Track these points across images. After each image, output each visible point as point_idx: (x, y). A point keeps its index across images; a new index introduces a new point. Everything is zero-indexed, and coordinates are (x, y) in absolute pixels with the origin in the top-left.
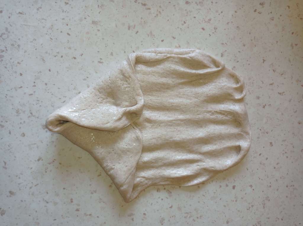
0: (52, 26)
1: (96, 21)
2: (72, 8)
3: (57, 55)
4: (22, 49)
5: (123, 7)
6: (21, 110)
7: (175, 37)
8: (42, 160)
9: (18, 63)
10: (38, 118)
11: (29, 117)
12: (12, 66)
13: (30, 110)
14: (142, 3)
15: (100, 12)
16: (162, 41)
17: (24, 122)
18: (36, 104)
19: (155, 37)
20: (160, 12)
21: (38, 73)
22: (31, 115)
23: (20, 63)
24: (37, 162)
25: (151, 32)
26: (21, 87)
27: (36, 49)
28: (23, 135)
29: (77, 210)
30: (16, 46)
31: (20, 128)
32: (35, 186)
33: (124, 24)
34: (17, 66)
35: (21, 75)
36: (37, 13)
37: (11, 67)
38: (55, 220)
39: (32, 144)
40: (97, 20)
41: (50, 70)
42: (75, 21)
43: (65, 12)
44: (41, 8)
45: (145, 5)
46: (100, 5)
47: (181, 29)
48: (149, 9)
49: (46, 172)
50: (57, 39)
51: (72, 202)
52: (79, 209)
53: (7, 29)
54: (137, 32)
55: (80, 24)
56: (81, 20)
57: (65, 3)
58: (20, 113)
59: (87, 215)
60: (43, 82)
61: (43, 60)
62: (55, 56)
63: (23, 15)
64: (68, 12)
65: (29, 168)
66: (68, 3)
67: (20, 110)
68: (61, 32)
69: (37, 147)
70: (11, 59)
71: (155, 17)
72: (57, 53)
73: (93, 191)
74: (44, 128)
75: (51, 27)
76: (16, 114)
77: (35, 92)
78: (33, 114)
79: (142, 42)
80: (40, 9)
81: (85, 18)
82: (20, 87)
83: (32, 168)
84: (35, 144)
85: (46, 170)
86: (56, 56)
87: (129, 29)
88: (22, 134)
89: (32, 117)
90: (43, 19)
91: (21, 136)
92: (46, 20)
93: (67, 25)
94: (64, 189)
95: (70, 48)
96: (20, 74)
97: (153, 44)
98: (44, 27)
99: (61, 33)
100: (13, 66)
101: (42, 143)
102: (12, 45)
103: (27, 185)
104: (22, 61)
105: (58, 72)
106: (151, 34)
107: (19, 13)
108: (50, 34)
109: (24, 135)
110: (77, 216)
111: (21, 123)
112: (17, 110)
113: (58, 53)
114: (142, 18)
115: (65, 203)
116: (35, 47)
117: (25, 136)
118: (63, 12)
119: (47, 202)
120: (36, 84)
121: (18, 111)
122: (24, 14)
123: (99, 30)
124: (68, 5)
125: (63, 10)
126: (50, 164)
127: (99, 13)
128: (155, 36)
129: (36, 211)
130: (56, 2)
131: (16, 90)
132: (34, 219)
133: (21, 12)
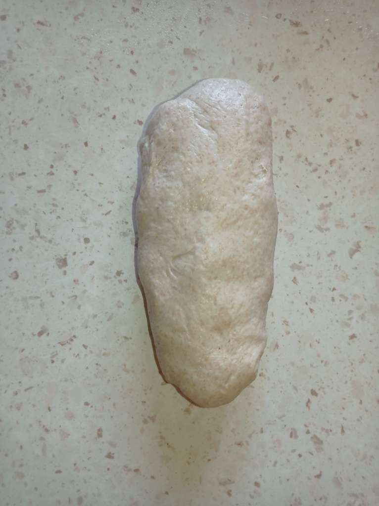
0: (101, 52)
1: (193, 50)
2: (145, 19)
3: (104, 114)
4: (35, 95)
5: (250, 25)
6: (17, 222)
7: (357, 95)
8: (48, 334)
9: (24, 123)
10: (50, 241)
11: (32, 238)
12: (10, 129)
13: (36, 224)
14: (290, 21)
15: (203, 31)
16: (330, 100)
17: (21, 248)
18: (51, 213)
19: (313, 91)
20: (328, 42)
21: (62, 147)
22: (36, 234)
23: (26, 124)
24: (36, 337)
25: (306, 81)
26: (24, 173)
27: (62, 98)
28: (14, 275)
29: (110, 456)
30: (24, 88)
31: (10, 260)
32: (26, 390)
33: (250, 59)
34: (19, 129)
35: (26, 147)
36: (74, 24)
37: (8, 130)
38: (59, 472)
39: (31, 298)
40: (195, 49)
41: (86, 144)
42: (149, 46)
43: (131, 26)
44: (82, 15)
45: (297, 24)
46: (204, 18)
47: (370, 79)
48: (306, 33)
49: (53, 362)
50: (107, 80)
51: (100, 435)
52: (113, 454)
53: (10, 53)
54: (277, 78)
55: (159, 52)
56: (161, 45)
57: (133, 8)
58: (14, 228)
59: (130, 470)
60: (70, 166)
61: (75, 121)
62: (101, 116)
63: (45, 27)
64: (136, 28)
65: (17, 348)
66: (137, 10)
67: (15, 222)
68: (119, 66)
69: (42, 305)
70: (10, 114)
71: (318, 50)
72: (105, 109)
73: (149, 417)
74: (61, 264)
75: (99, 57)
76: (6, 229)
77: (50, 186)
78: (42, 234)
79: (285, 98)
80: (79, 17)
81: (171, 42)
82: (21, 172)
83: (23, 350)
84: (37, 297)
85: (53, 357)
86: (103, 116)
87: (259, 71)
88: (12, 274)
89: (38, 239)
90: (84, 38)
91: (10, 277)
92: (89, 40)
93: (132, 53)
94: (87, 404)
95: (132, 101)
96: (23, 147)
97: (310, 105)
98: (84, 54)
99: (117, 68)
100: (12, 128)
101: (53, 296)
102: (17, 85)
103: (8, 386)
104: (31, 119)
105: (102, 149)
106: (305, 84)
107: (39, 22)
108: (95, 68)
109: (17, 277)
110: (108, 469)
111: (13, 250)
112: (8, 222)
113: (108, 109)
114: (288, 51)
115: (84, 437)
116: (60, 93)
117: (18, 280)
118: (126, 26)
119: (47, 430)
120: (54, 170)
121: (11, 222)
122: (49, 25)
123: (196, 68)
124: (138, 13)
125: (127, 23)
126: (62, 345)
127: (201, 33)
128: (315, 89)
129: (21, 447)
130: (113, 6)
131: (12, 179)
132: (13, 464)
133: (42, 20)
